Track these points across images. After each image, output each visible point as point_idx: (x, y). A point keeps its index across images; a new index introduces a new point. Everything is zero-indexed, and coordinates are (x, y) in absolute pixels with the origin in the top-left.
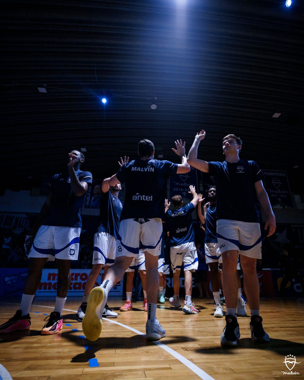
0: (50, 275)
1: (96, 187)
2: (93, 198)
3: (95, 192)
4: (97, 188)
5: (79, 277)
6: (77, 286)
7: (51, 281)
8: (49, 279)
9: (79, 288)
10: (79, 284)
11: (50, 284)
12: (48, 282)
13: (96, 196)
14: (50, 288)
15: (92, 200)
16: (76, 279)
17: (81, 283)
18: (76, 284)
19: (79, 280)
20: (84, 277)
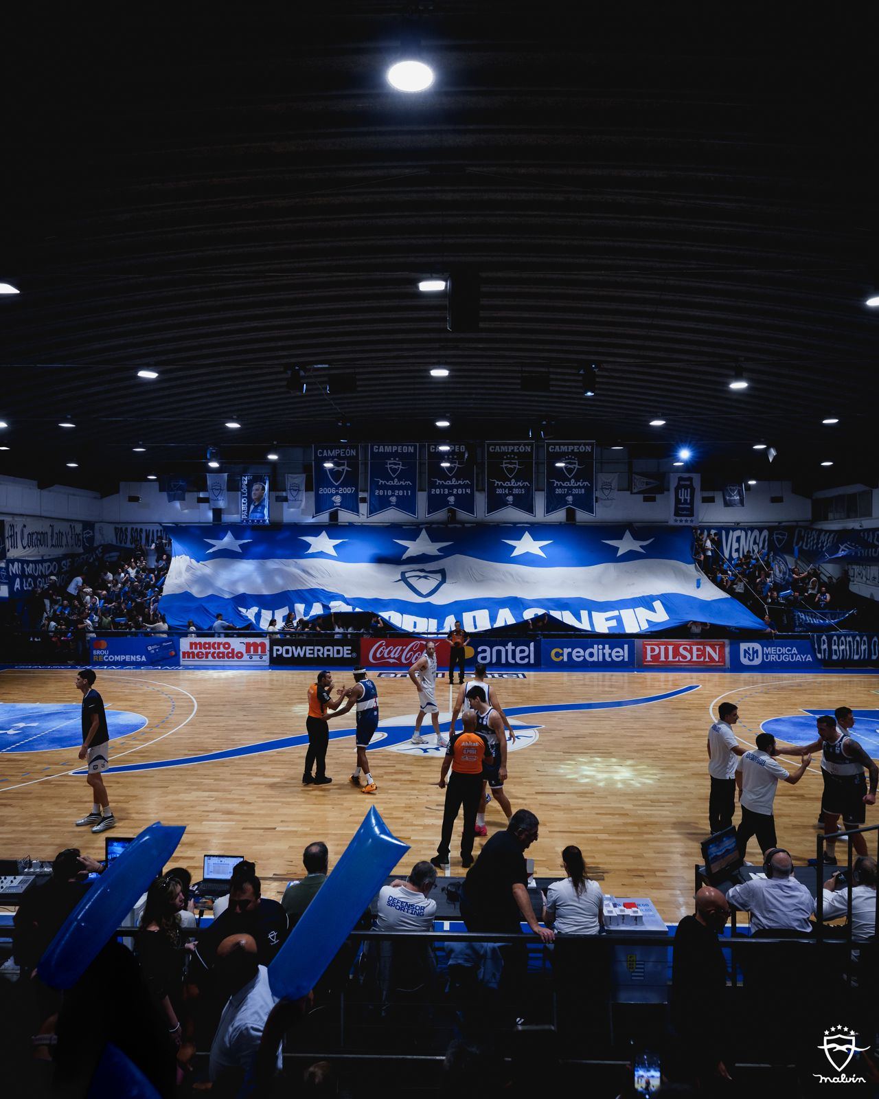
0: (191, 644)
1: (255, 487)
2: (252, 507)
3: (253, 497)
4: (257, 490)
5: (221, 646)
6: (221, 655)
7: (194, 650)
8: (191, 648)
9: (223, 657)
10: (223, 653)
11: (193, 653)
12: (190, 651)
13: (256, 504)
14: (193, 657)
15: (250, 511)
16: (219, 648)
17: (224, 652)
18: (219, 653)
19: (222, 649)
20: (227, 646)
